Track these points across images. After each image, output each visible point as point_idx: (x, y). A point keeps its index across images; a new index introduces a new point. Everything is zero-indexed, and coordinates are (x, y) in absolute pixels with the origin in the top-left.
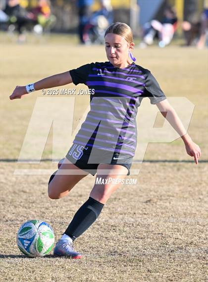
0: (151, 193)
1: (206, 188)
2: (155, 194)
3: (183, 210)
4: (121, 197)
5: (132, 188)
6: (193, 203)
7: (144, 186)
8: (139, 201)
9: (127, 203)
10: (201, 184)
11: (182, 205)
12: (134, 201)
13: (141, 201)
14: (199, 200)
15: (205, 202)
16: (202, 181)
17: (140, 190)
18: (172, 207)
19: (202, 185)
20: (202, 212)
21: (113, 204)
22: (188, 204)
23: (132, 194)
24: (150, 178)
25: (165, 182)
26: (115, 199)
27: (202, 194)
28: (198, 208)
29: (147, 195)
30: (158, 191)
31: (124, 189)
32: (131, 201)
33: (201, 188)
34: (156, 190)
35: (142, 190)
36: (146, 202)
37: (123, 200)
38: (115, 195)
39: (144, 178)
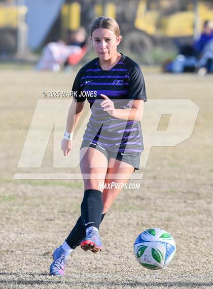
0: (49, 244)
1: (113, 238)
2: (54, 245)
3: (87, 263)
4: (13, 250)
5: (26, 239)
6: (99, 256)
7: (40, 236)
8: (35, 254)
9: (21, 256)
10: (107, 233)
11: (86, 258)
12: (30, 254)
13: (38, 253)
14: (106, 252)
15: (113, 255)
16: (108, 229)
17: (36, 241)
18: (75, 260)
19: (108, 235)
20: (110, 267)
21: (6, 257)
22: (93, 257)
23: (27, 246)
24: (48, 227)
25: (65, 232)
26: (7, 251)
27: (109, 246)
28: (105, 262)
29: (45, 247)
30: (57, 242)
31: (17, 240)
32: (26, 254)
33: (107, 238)
34: (54, 241)
35: (39, 241)
36: (44, 255)
37: (17, 253)
38: (7, 247)
39: (40, 227)
